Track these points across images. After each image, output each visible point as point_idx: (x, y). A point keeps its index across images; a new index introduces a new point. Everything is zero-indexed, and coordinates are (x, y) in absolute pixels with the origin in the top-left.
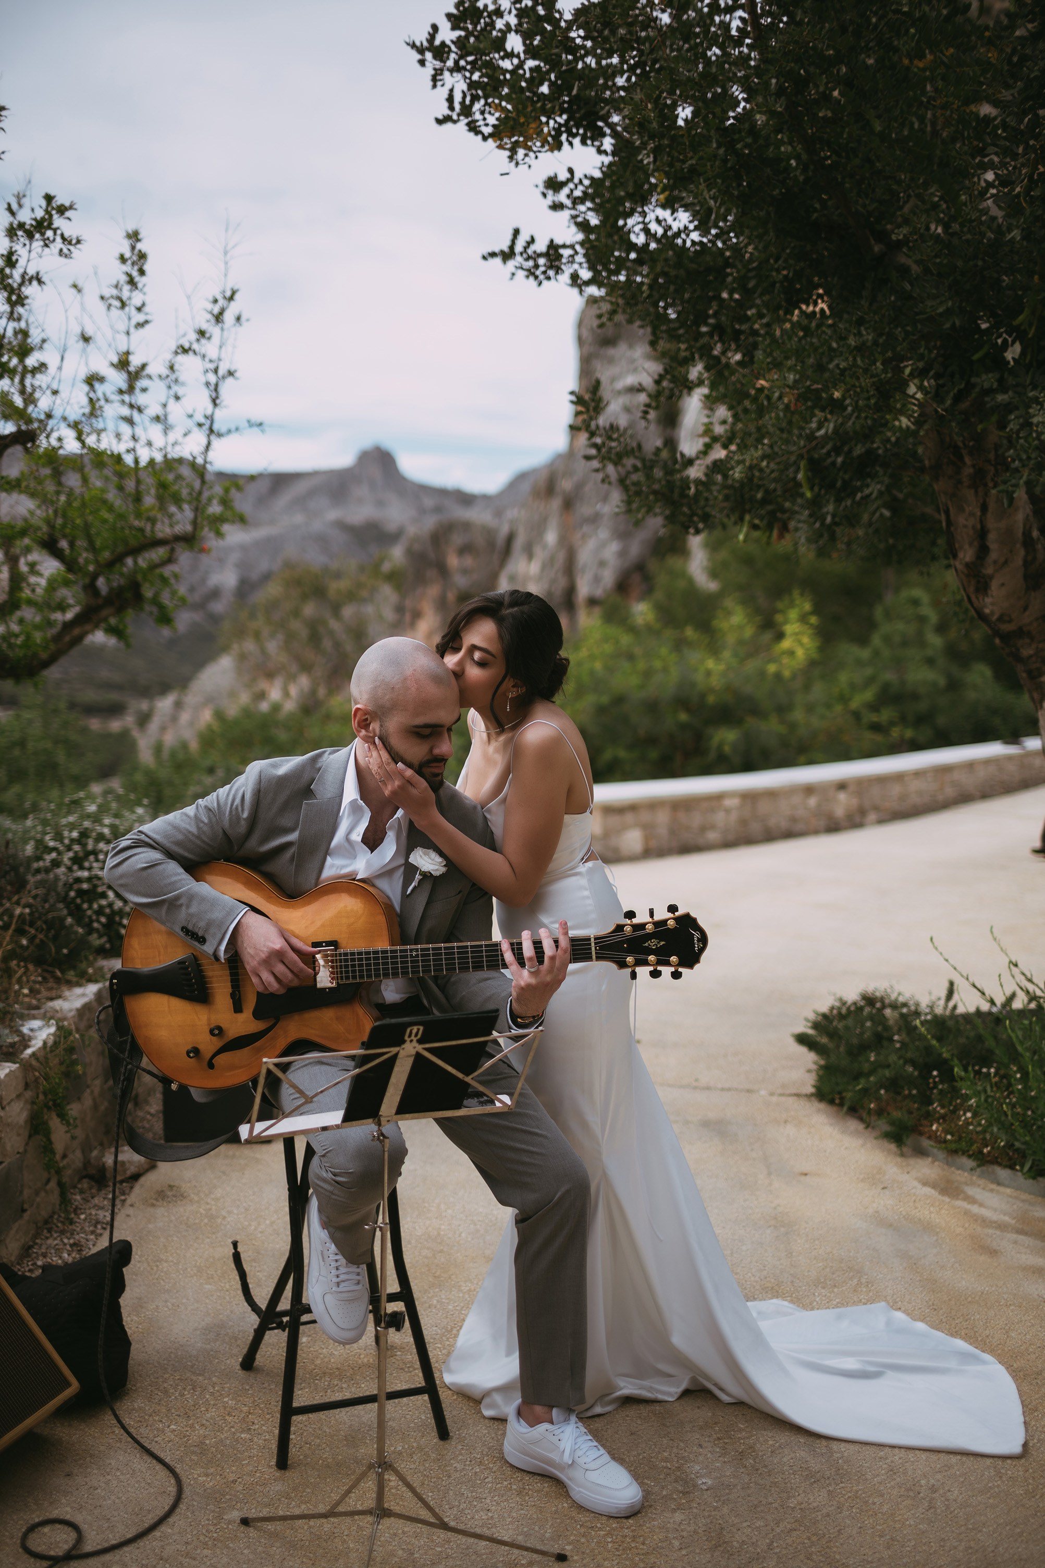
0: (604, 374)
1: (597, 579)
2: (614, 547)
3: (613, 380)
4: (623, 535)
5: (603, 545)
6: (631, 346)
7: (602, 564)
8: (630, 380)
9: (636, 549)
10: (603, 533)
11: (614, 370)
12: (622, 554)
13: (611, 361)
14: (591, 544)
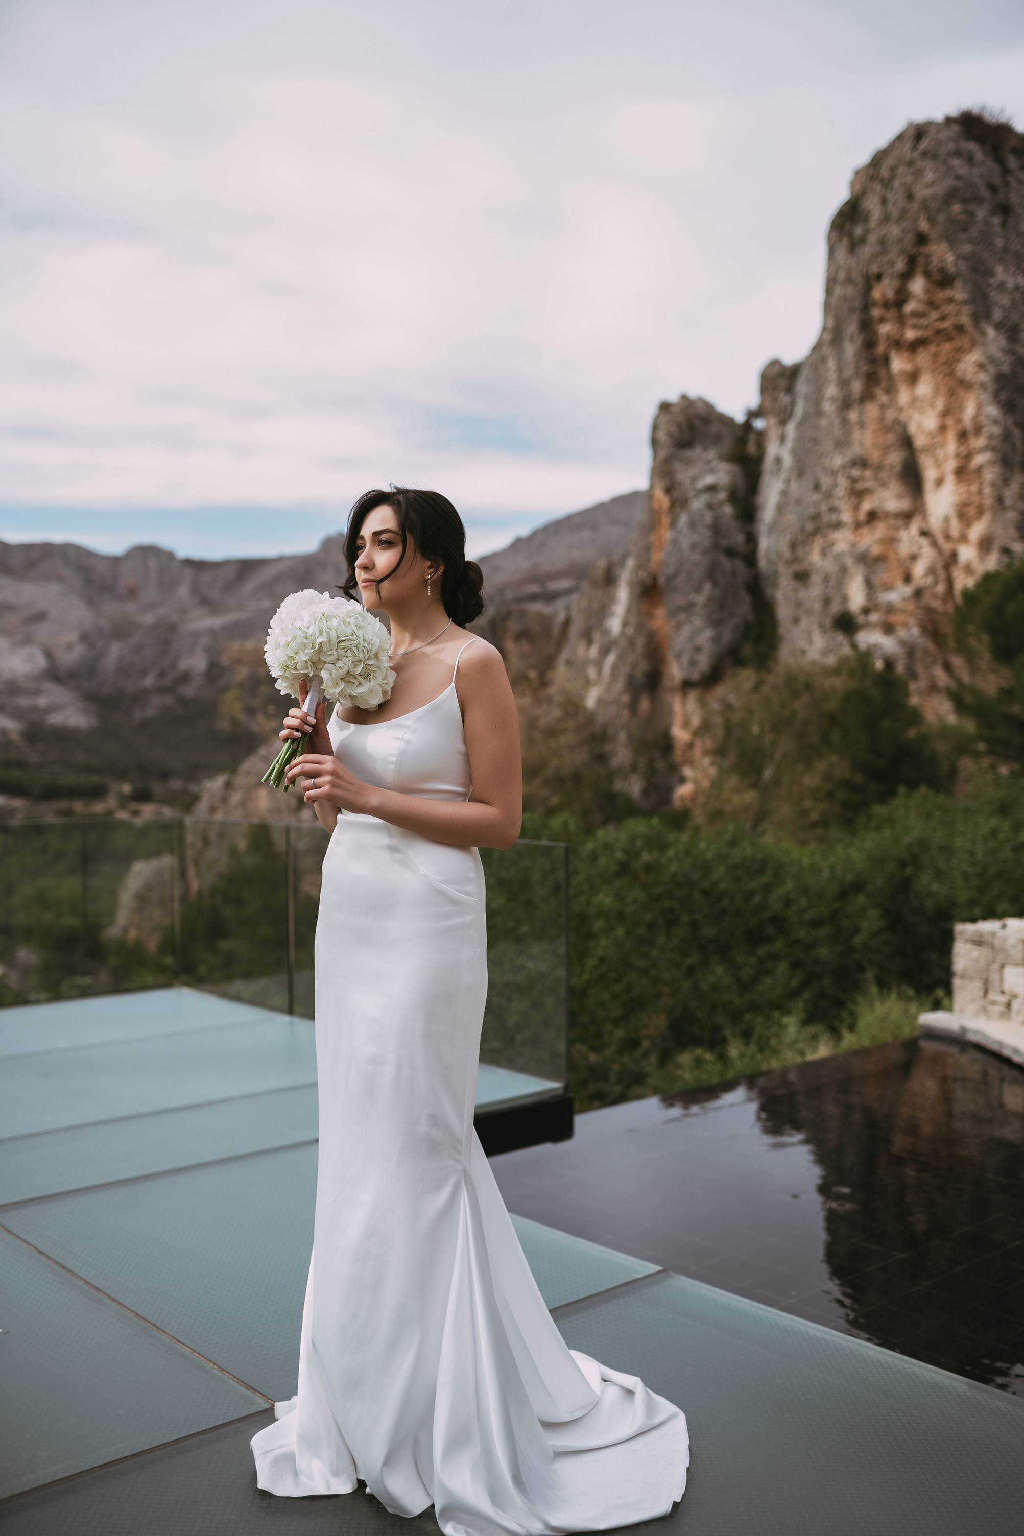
0: (683, 475)
1: (693, 663)
2: (708, 633)
3: (694, 479)
4: (715, 623)
5: (696, 632)
6: (705, 448)
7: (698, 649)
8: (709, 480)
9: (727, 636)
10: (697, 622)
11: (692, 471)
12: (716, 639)
13: (689, 462)
14: (686, 630)
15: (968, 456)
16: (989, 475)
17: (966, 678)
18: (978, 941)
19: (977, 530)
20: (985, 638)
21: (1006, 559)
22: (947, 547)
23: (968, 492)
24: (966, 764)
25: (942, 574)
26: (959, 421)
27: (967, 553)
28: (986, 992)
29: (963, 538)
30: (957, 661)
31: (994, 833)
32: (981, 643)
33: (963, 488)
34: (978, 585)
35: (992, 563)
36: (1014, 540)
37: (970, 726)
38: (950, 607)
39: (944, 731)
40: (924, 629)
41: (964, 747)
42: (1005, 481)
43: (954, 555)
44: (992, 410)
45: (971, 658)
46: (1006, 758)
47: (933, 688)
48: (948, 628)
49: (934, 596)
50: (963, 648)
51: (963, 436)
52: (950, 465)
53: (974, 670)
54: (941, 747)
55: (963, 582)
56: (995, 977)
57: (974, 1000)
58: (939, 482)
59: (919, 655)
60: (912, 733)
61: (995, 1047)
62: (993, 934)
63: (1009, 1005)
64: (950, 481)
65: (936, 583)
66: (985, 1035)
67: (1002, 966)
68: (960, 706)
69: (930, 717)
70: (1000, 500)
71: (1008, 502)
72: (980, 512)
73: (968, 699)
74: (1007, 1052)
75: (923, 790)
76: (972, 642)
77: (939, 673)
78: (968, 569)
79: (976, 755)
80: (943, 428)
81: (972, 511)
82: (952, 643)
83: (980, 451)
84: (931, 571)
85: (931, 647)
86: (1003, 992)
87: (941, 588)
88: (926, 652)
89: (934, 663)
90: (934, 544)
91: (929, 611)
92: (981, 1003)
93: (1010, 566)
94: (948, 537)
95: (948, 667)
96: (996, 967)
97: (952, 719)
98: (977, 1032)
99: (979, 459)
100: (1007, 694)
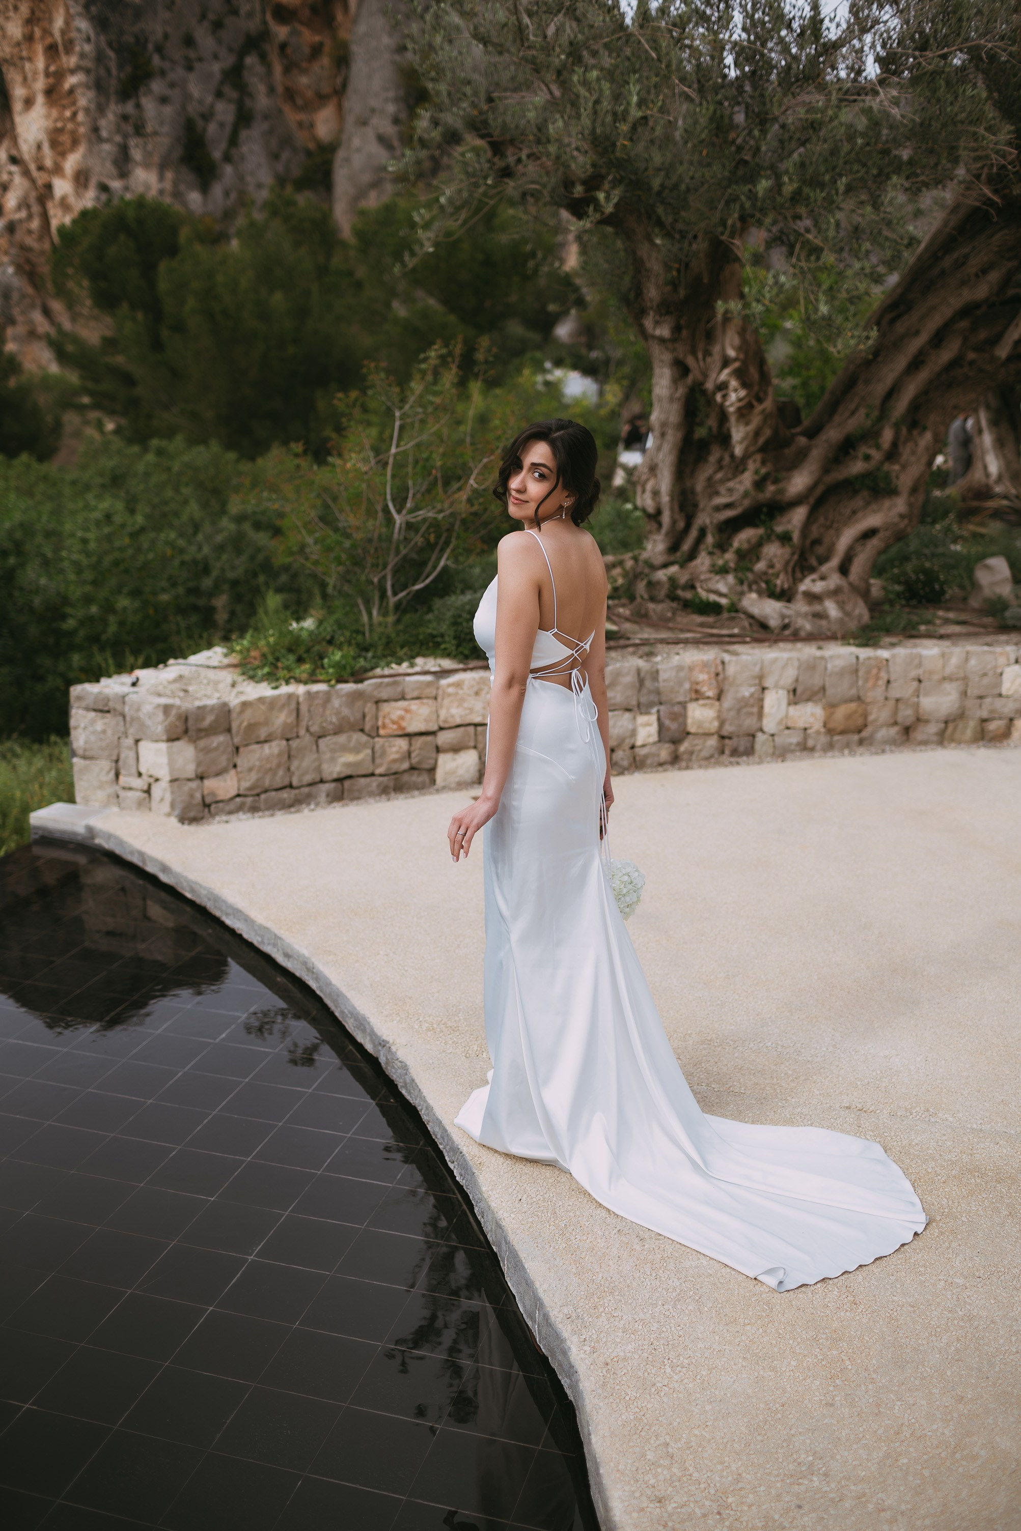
15: (59, 76)
16: (84, 100)
17: (67, 325)
18: (103, 709)
19: (72, 162)
20: (86, 283)
21: (104, 197)
22: (41, 178)
23: (60, 118)
24: (71, 419)
25: (36, 209)
26: (47, 32)
27: (62, 187)
28: (117, 775)
29: (58, 170)
30: (57, 306)
31: (108, 517)
32: (81, 287)
33: (55, 113)
34: (74, 222)
35: (89, 200)
36: (112, 178)
37: (73, 378)
38: (47, 246)
39: (46, 382)
40: (19, 269)
41: (67, 402)
42: (101, 109)
43: (49, 187)
44: (83, 24)
45: (71, 304)
46: (112, 413)
47: (32, 334)
48: (45, 269)
49: (30, 232)
50: (61, 292)
51: (52, 51)
52: (40, 84)
53: (74, 317)
54: (43, 400)
55: (60, 219)
56: (127, 755)
57: (101, 786)
58: (29, 103)
59: (15, 296)
60: (12, 383)
61: (135, 860)
62: (123, 698)
63: (148, 791)
64: (40, 99)
65: (30, 217)
66: (121, 842)
67: (137, 741)
68: (62, 356)
69: (29, 365)
70: (96, 130)
71: (104, 134)
72: (75, 143)
73: (70, 348)
74: (150, 868)
75: (24, 457)
76: (71, 285)
77: (37, 316)
78: (64, 204)
79: (81, 408)
80: (29, 38)
81: (65, 139)
82: (49, 285)
83: (73, 72)
84: (24, 204)
85: (30, 290)
86: (140, 774)
87: (35, 224)
88: (23, 296)
89: (32, 306)
90: (26, 173)
91: (24, 248)
92: (111, 790)
93: (108, 203)
94: (41, 168)
95: (47, 312)
96: (130, 741)
97: (54, 368)
98: (109, 836)
99: (72, 80)
100: (110, 343)
